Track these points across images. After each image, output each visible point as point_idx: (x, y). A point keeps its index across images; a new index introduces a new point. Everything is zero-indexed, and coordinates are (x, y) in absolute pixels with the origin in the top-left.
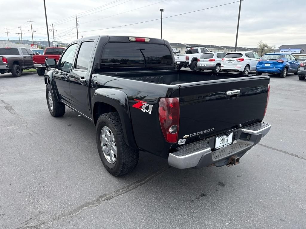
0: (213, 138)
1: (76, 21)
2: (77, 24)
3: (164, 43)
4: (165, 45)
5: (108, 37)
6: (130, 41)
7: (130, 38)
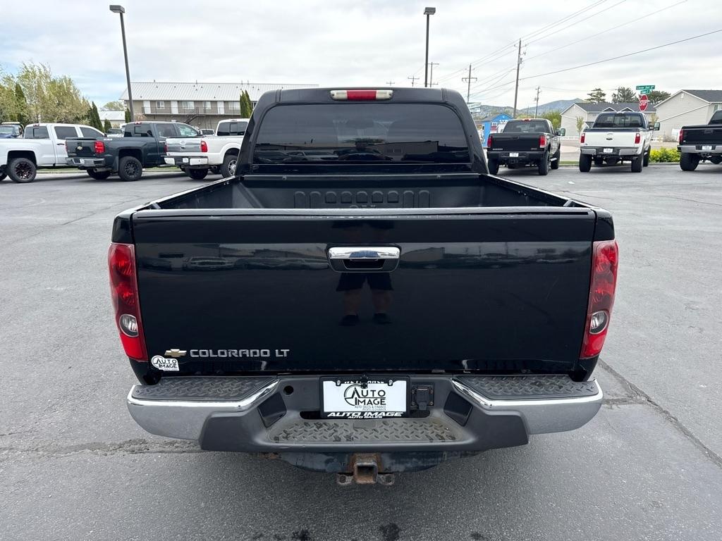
0: (316, 379)
1: (519, 53)
2: (520, 61)
3: (440, 99)
4: (445, 104)
5: (279, 94)
6: (332, 99)
7: (332, 92)
